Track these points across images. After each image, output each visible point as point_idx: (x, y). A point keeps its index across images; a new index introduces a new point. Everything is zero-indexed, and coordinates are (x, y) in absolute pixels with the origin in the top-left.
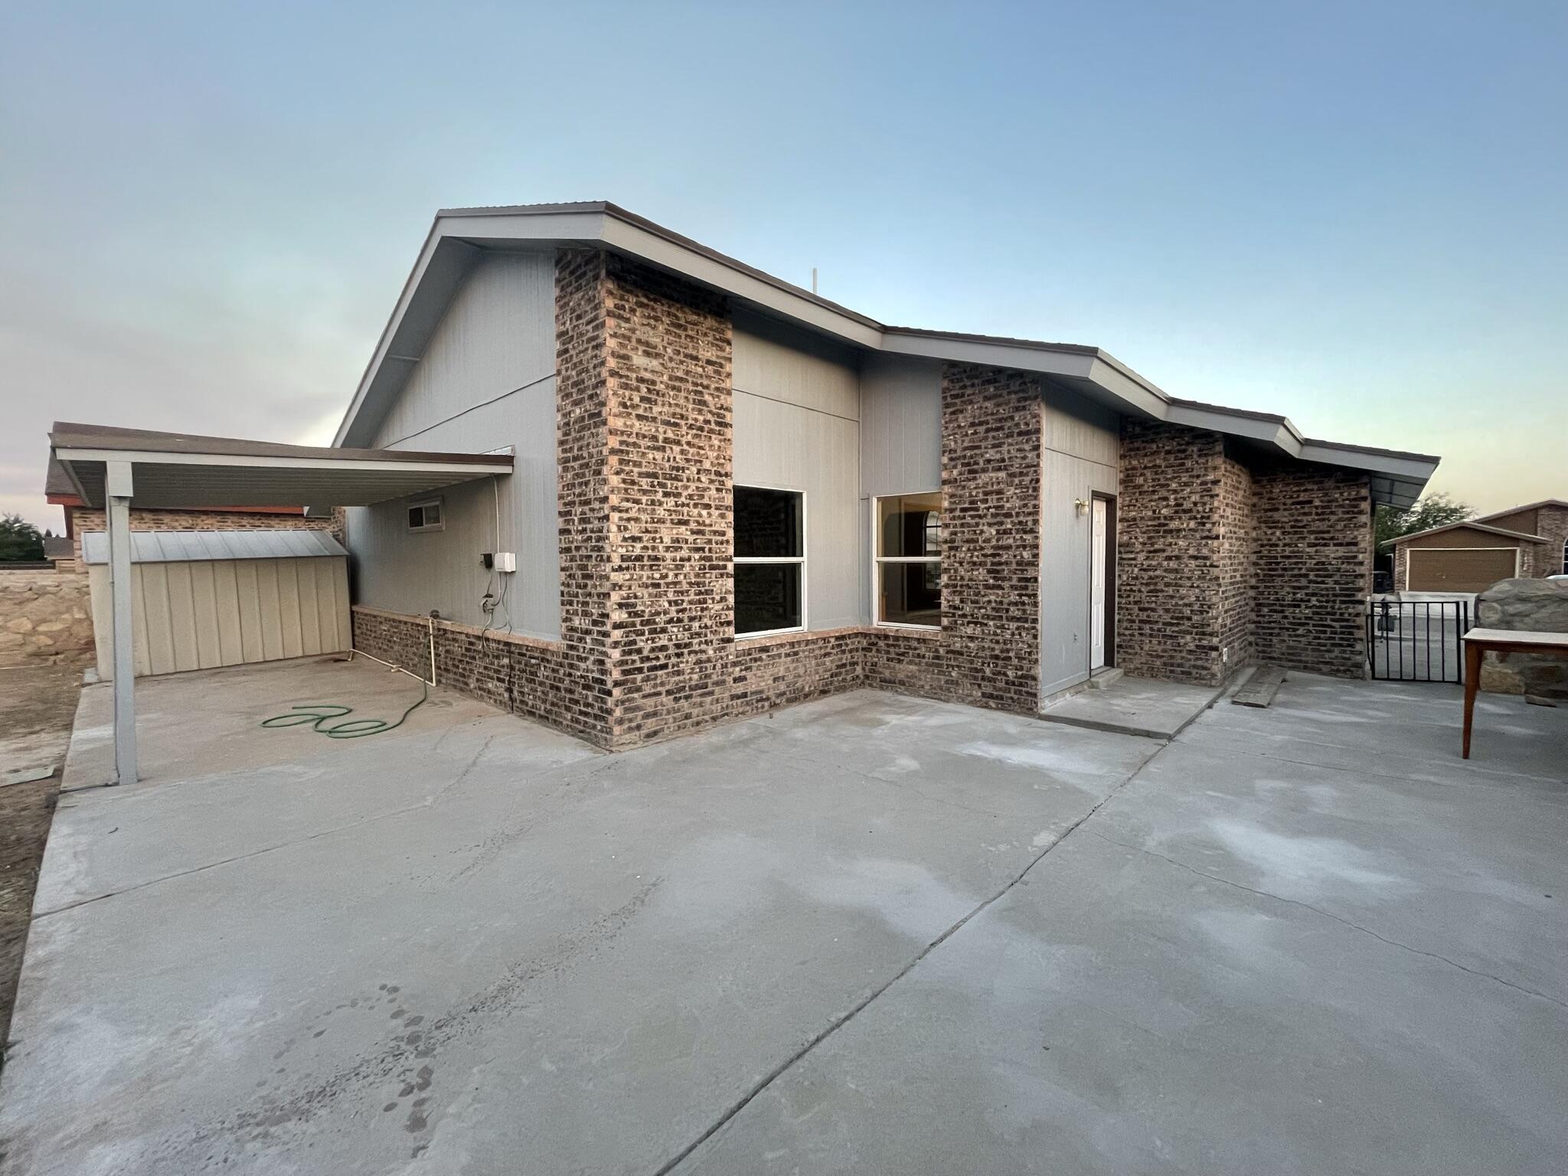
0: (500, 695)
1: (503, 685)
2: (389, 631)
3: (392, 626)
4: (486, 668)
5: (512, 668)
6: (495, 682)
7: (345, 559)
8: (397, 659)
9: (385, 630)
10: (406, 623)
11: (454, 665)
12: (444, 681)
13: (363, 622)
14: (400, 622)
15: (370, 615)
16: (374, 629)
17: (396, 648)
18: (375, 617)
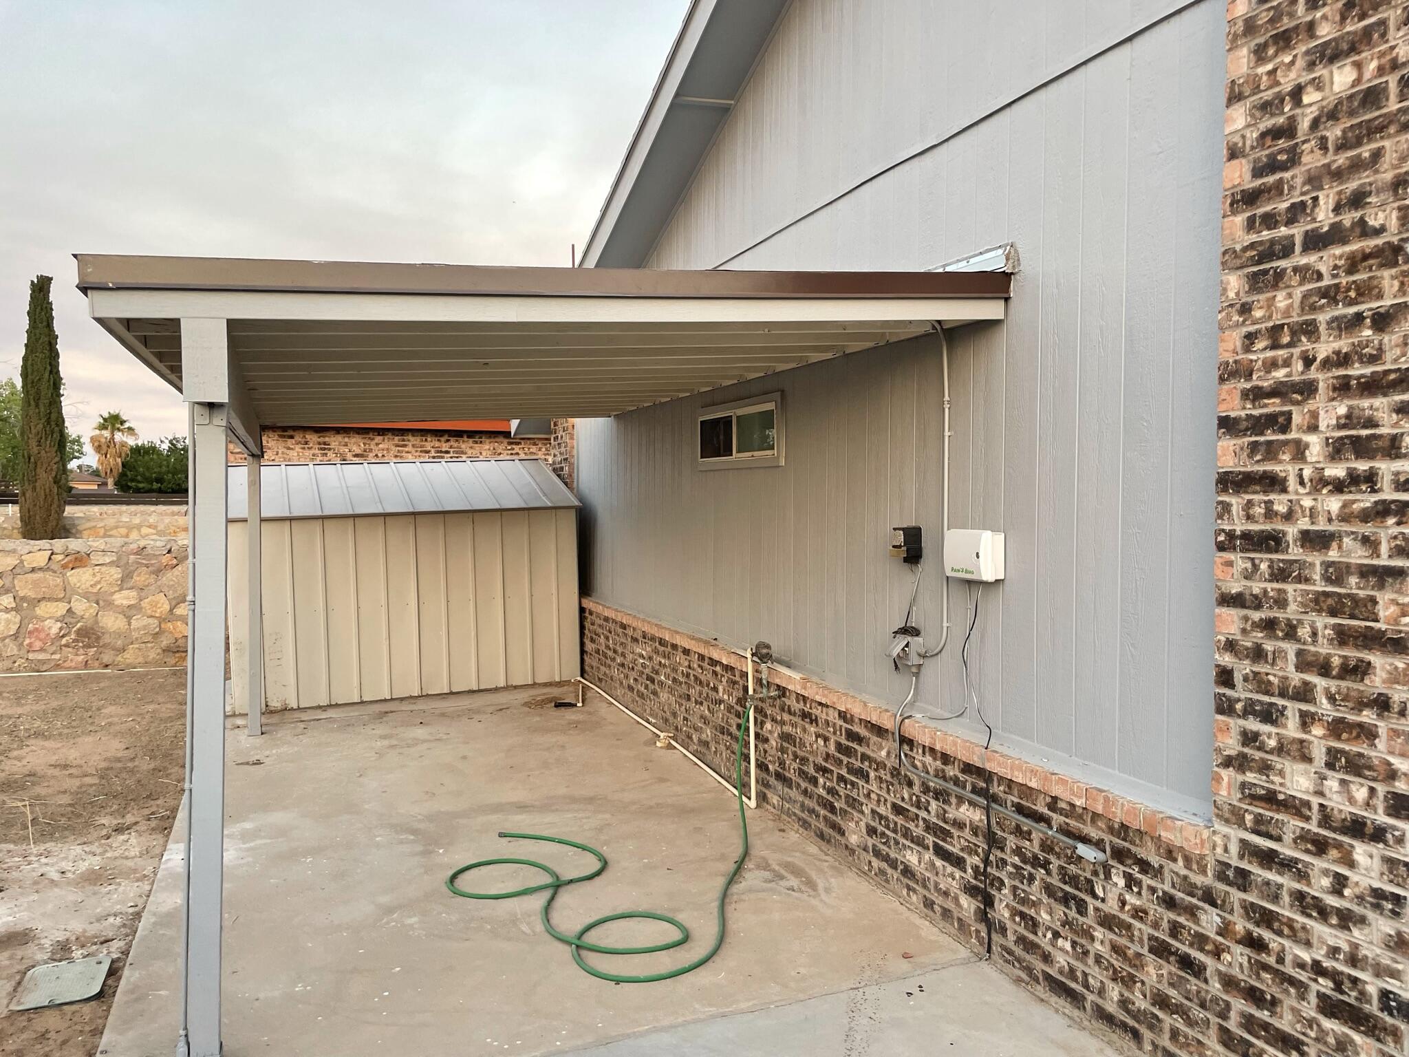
0: (946, 894)
1: (958, 874)
2: (650, 658)
3: (656, 651)
4: (898, 810)
5: (994, 841)
6: (928, 855)
7: (573, 512)
8: (666, 720)
9: (642, 656)
10: (686, 652)
11: (802, 773)
12: (775, 800)
13: (600, 631)
14: (674, 647)
15: (614, 621)
16: (620, 650)
17: (664, 696)
18: (624, 627)
